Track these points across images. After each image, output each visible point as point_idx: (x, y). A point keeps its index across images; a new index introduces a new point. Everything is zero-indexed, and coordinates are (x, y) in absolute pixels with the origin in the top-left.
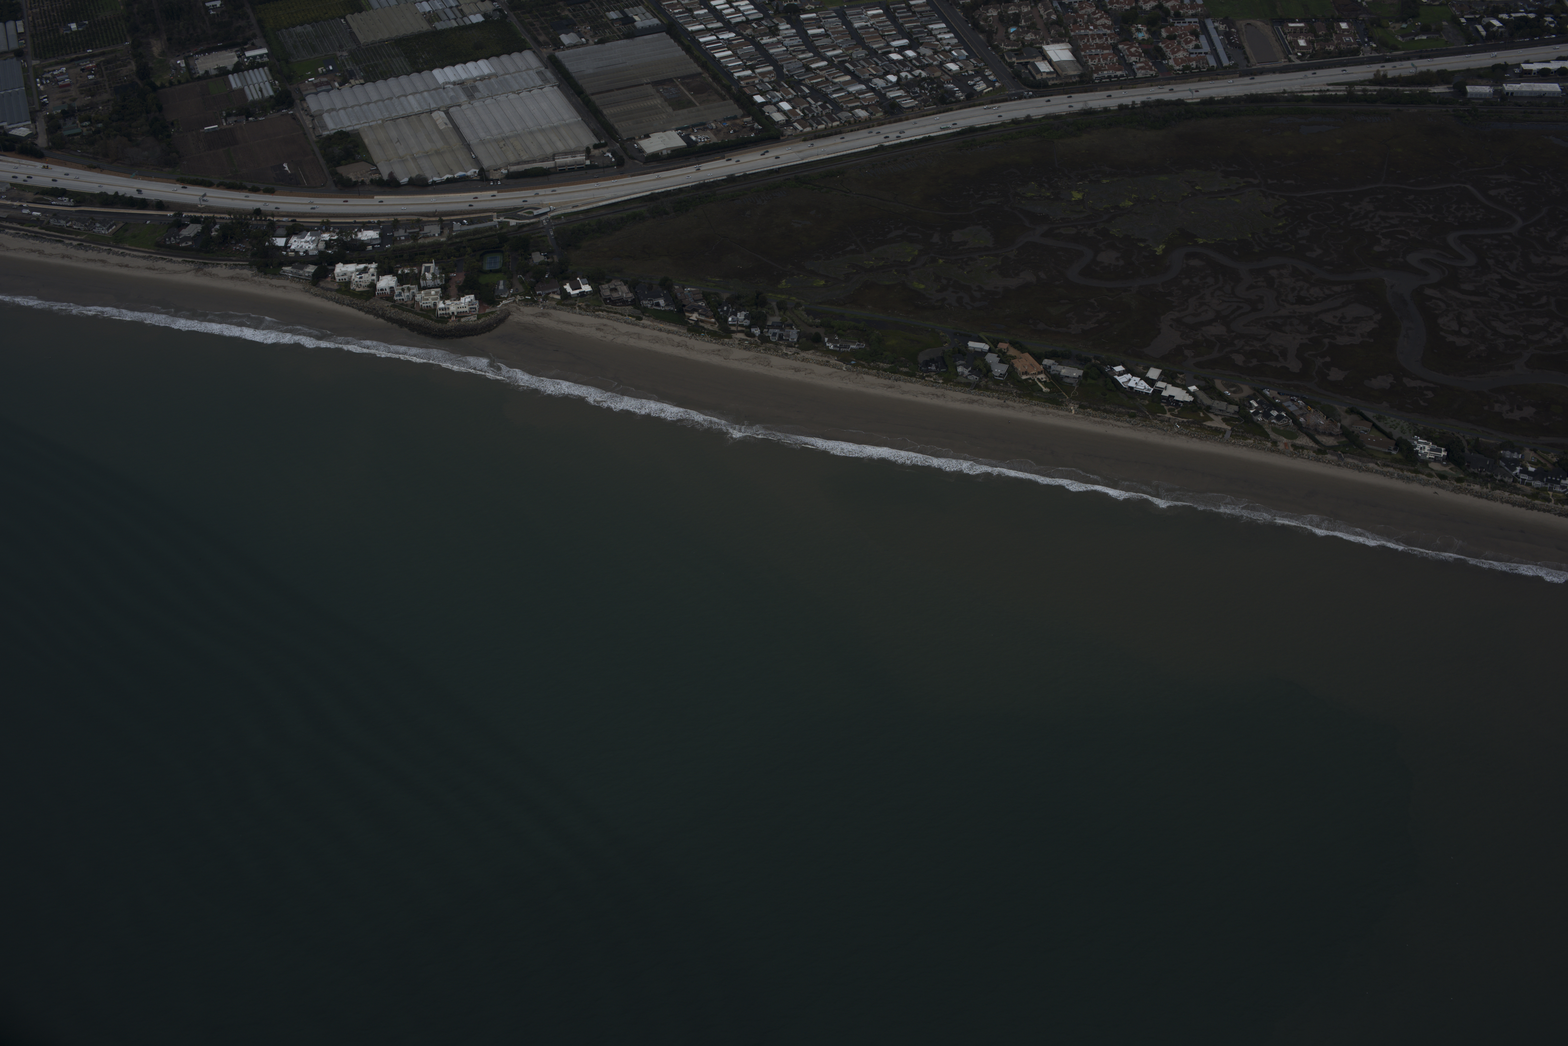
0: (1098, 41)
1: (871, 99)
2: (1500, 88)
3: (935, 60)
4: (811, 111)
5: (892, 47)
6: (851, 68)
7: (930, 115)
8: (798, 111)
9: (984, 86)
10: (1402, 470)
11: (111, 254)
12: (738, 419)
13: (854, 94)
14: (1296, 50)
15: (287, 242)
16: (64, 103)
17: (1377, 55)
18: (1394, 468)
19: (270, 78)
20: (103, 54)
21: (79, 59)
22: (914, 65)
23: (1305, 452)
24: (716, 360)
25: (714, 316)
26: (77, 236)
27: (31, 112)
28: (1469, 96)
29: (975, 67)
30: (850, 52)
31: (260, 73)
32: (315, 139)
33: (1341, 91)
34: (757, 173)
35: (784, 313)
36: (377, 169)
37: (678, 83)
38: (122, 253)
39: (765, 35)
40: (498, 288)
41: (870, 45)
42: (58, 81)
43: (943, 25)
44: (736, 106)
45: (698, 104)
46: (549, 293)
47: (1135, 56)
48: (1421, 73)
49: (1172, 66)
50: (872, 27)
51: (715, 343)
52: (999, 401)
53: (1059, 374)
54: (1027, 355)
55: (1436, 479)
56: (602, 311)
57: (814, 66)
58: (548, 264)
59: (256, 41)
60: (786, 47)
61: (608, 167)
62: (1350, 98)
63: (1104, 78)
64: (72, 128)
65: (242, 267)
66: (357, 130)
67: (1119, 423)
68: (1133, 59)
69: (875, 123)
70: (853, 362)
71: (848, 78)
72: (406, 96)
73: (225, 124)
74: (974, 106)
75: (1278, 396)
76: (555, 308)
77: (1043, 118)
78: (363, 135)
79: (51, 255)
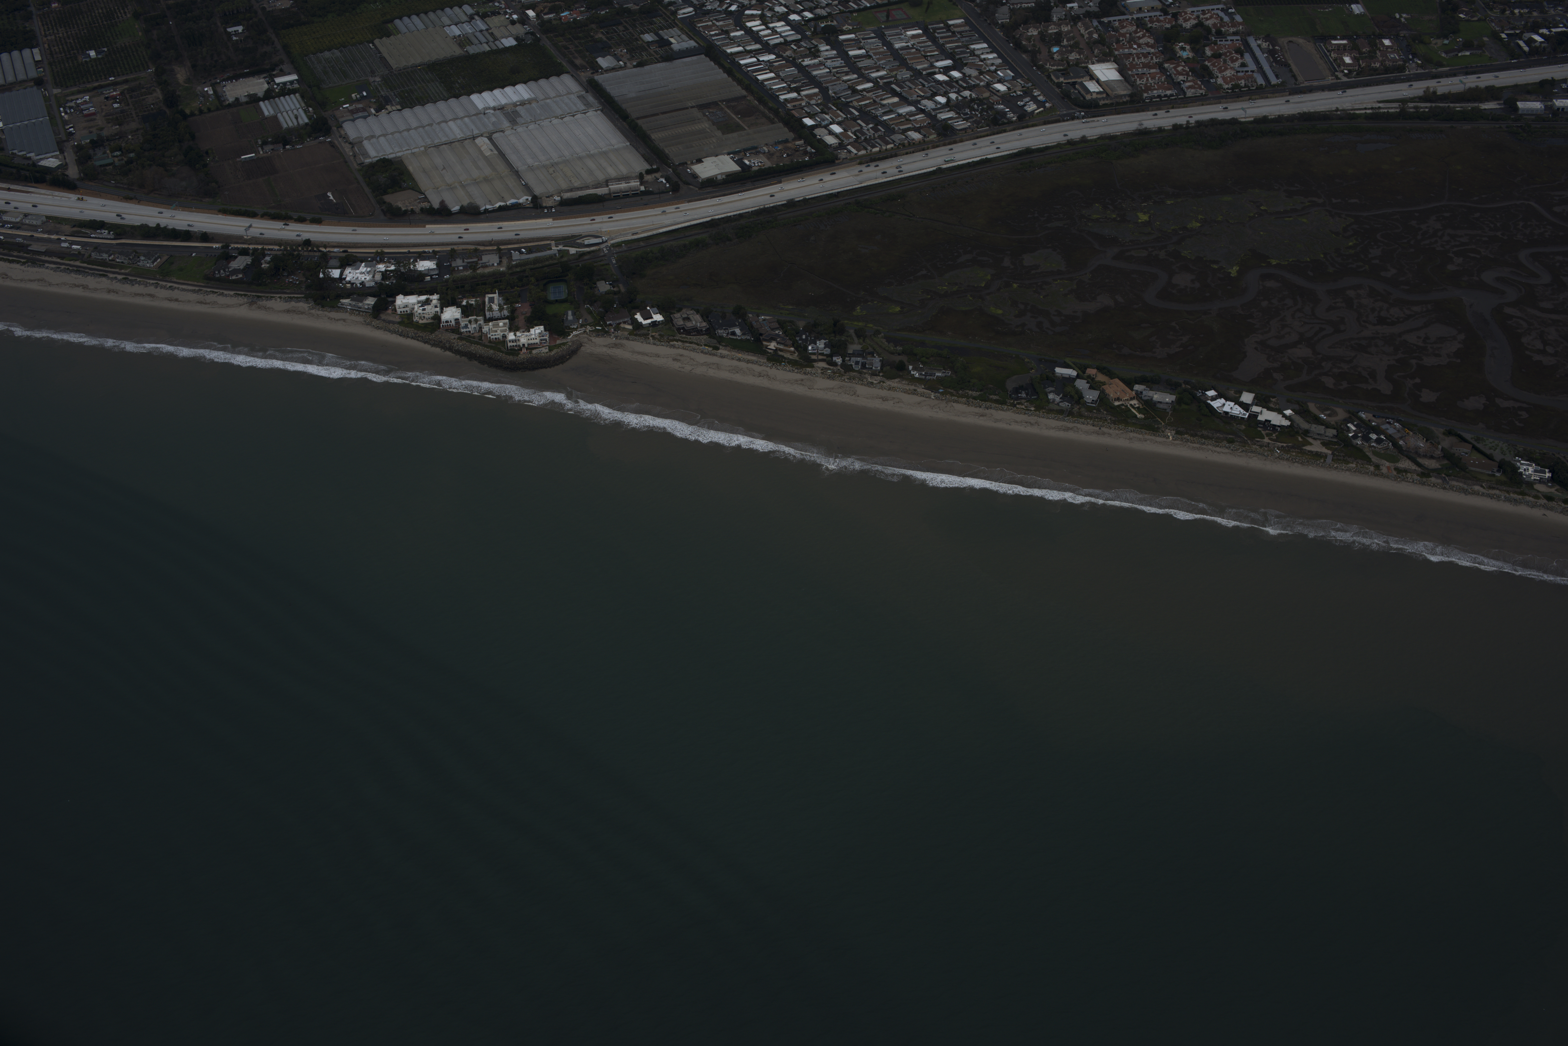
0: (1143, 60)
1: (922, 121)
2: (1549, 103)
3: (981, 80)
4: (863, 134)
5: (936, 67)
6: (898, 89)
7: (984, 136)
8: (850, 133)
9: (1035, 107)
10: (1508, 492)
11: (159, 288)
12: (832, 450)
13: (905, 116)
14: (1342, 68)
15: (341, 274)
16: (91, 132)
17: (1423, 71)
18: (1500, 490)
19: (303, 105)
20: (126, 82)
21: (101, 87)
22: (961, 86)
23: (1409, 475)
24: (800, 390)
25: (793, 346)
26: (121, 269)
27: (58, 143)
28: (1520, 112)
29: (1023, 87)
30: (895, 73)
31: (291, 99)
32: (357, 167)
33: (1392, 108)
34: (817, 197)
35: (864, 341)
36: (426, 197)
37: (723, 106)
38: (170, 287)
39: (806, 56)
40: (567, 318)
41: (914, 66)
42: (82, 110)
43: (985, 45)
44: (786, 129)
45: (746, 128)
46: (620, 323)
47: (1183, 75)
48: (1470, 89)
49: (1221, 85)
50: (913, 48)
51: (797, 373)
52: (1094, 428)
53: (1152, 399)
54: (1117, 380)
55: (1543, 501)
56: (677, 341)
57: (860, 88)
58: (615, 293)
59: (285, 67)
60: (829, 68)
61: (663, 192)
62: (1403, 115)
63: (1154, 97)
64: (104, 158)
65: (298, 300)
66: (400, 157)
67: (1218, 449)
68: (1181, 78)
69: (930, 146)
70: (941, 391)
71: (896, 100)
72: (446, 122)
73: (261, 152)
74: (1027, 127)
75: (1373, 418)
76: (627, 339)
77: (1098, 138)
78: (406, 162)
79: (96, 290)
